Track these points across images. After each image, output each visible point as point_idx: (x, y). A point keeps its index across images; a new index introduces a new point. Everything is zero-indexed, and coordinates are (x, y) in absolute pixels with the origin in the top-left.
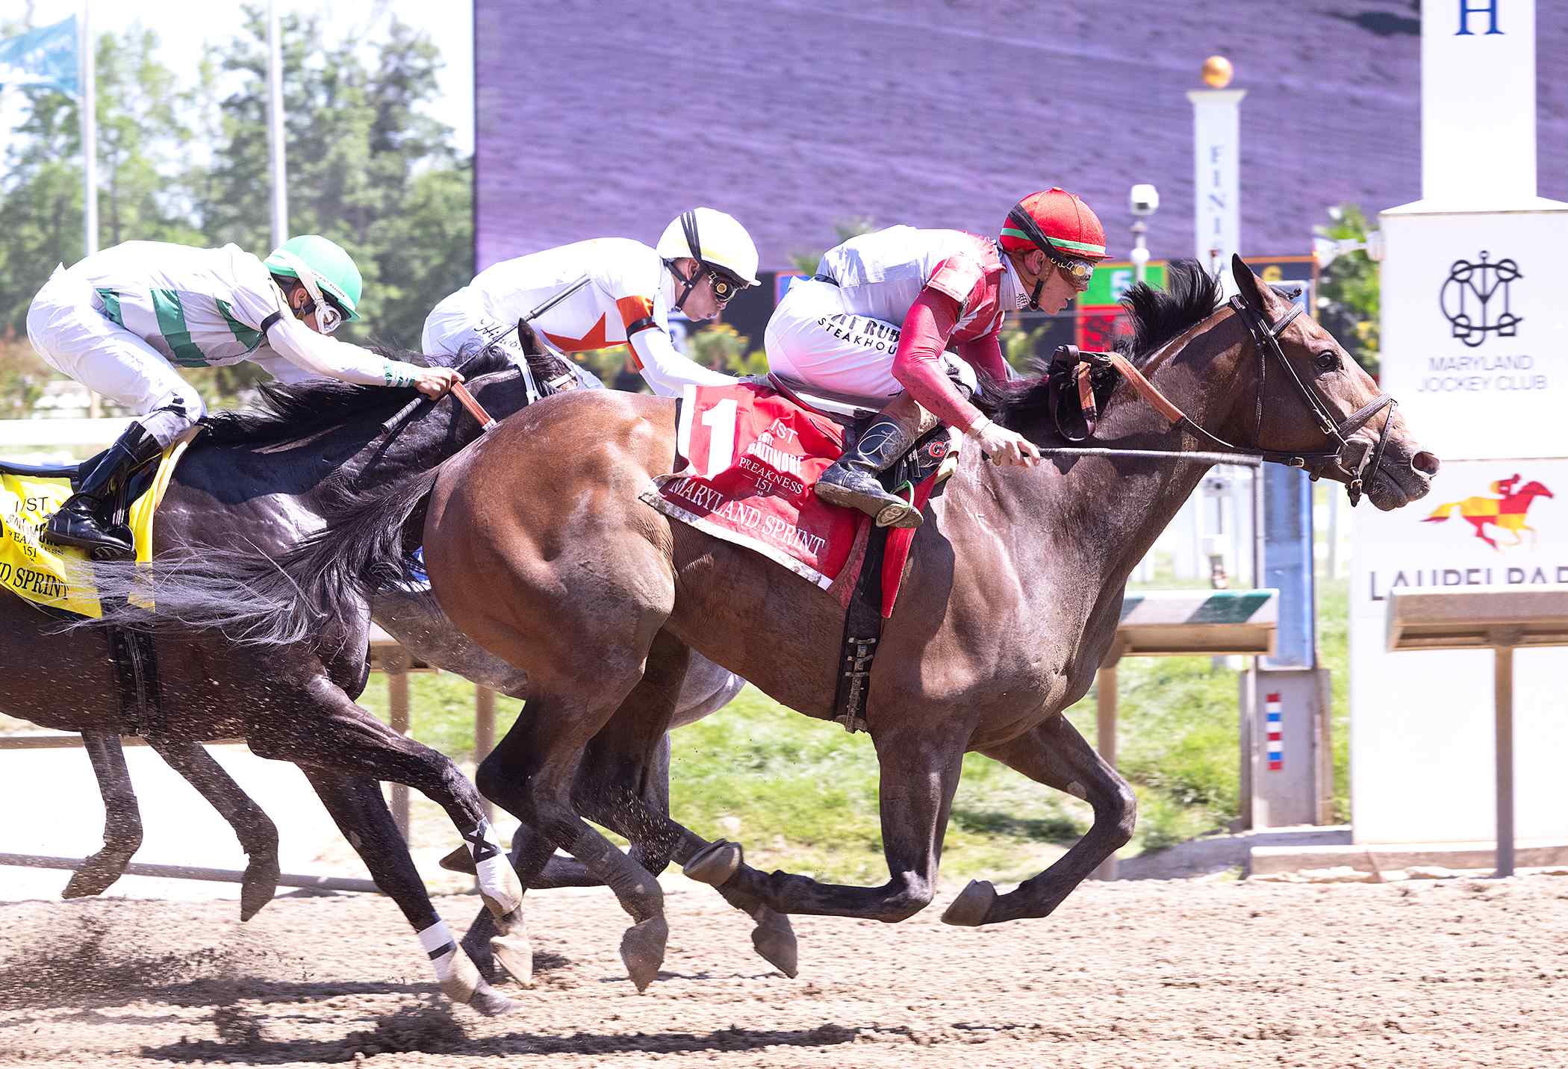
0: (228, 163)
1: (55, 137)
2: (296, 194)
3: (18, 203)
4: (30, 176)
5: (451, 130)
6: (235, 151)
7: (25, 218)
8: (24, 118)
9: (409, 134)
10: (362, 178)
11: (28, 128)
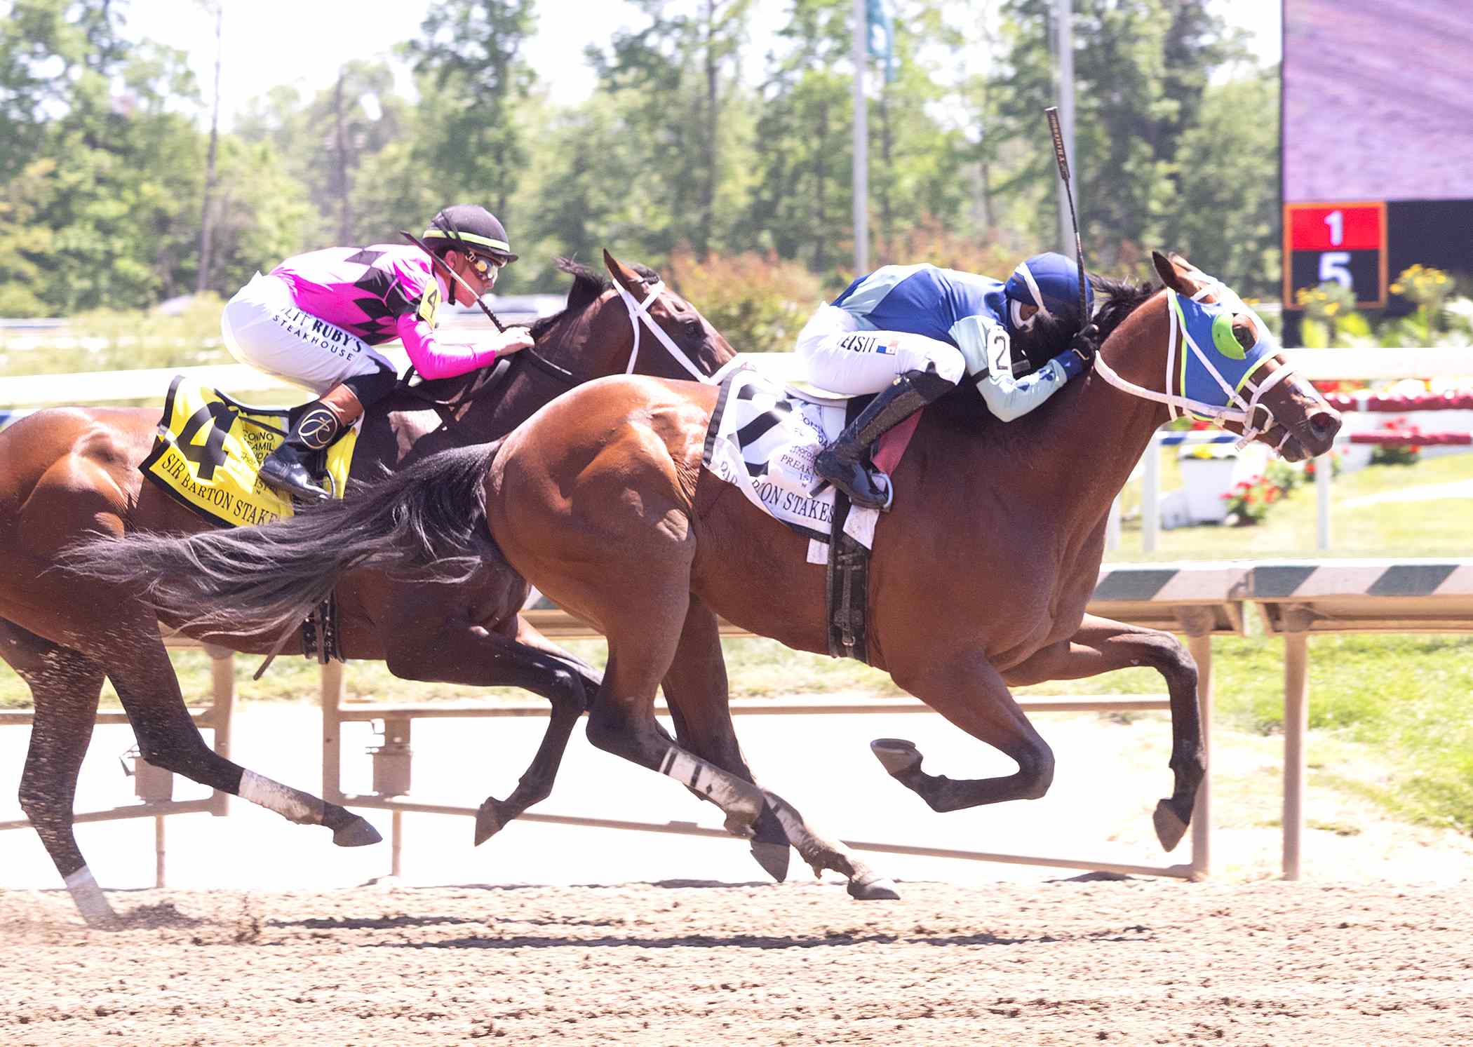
0: (1009, 71)
1: (820, 40)
2: (1084, 105)
3: (779, 113)
4: (791, 83)
5: (1251, 34)
6: (1017, 57)
7: (786, 130)
8: (786, 20)
9: (1206, 40)
10: (1155, 88)
11: (788, 32)
